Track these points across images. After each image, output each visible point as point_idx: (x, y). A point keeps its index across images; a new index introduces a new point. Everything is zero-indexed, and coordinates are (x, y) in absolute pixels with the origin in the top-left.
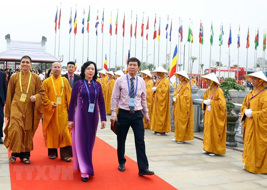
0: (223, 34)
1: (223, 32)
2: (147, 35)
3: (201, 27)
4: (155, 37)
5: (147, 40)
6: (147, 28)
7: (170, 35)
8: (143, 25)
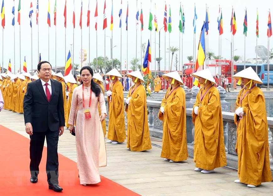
0: (197, 18)
1: (196, 15)
2: (96, 23)
3: (166, 11)
4: (105, 26)
5: (96, 30)
6: (96, 15)
7: (127, 22)
8: (89, 12)
